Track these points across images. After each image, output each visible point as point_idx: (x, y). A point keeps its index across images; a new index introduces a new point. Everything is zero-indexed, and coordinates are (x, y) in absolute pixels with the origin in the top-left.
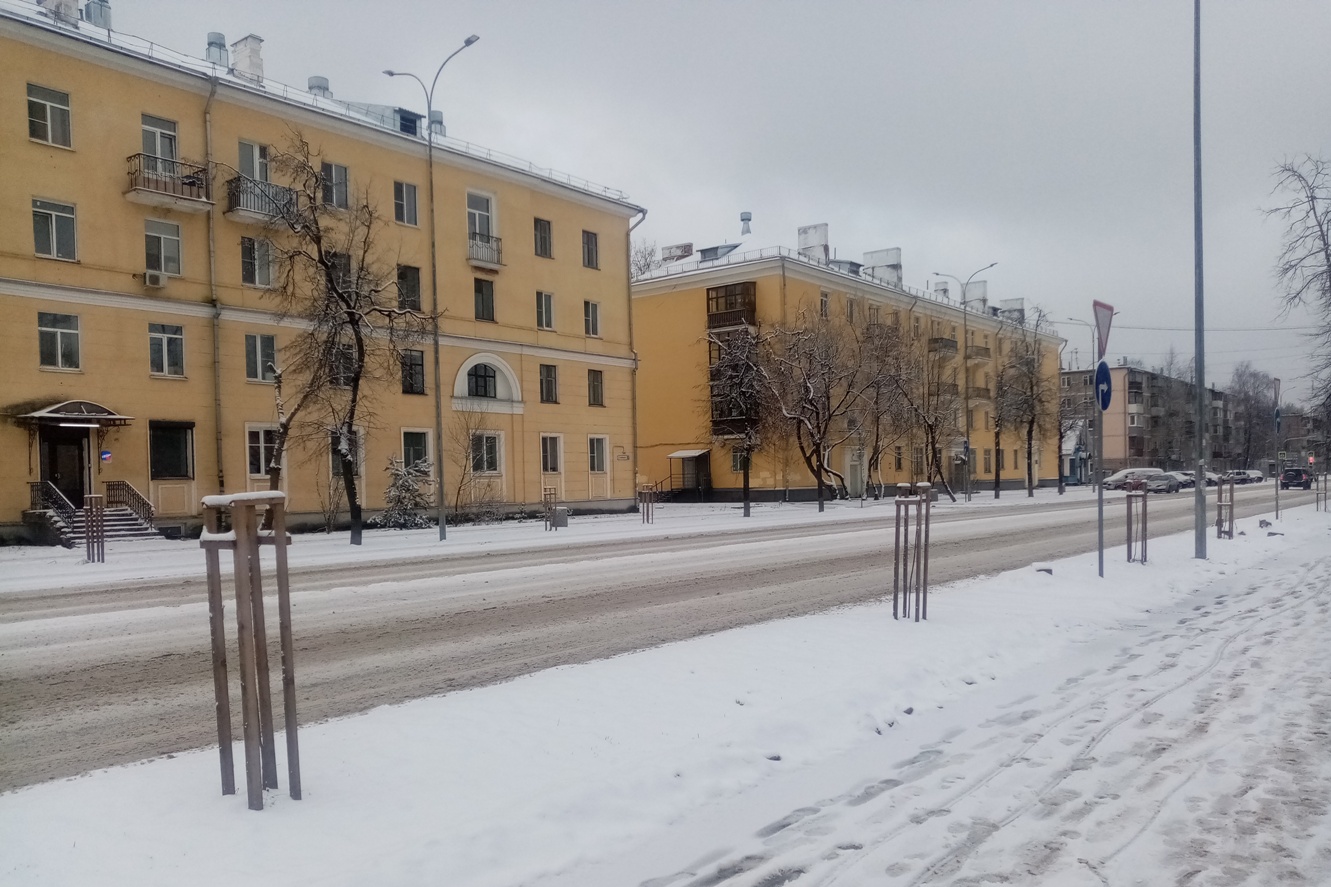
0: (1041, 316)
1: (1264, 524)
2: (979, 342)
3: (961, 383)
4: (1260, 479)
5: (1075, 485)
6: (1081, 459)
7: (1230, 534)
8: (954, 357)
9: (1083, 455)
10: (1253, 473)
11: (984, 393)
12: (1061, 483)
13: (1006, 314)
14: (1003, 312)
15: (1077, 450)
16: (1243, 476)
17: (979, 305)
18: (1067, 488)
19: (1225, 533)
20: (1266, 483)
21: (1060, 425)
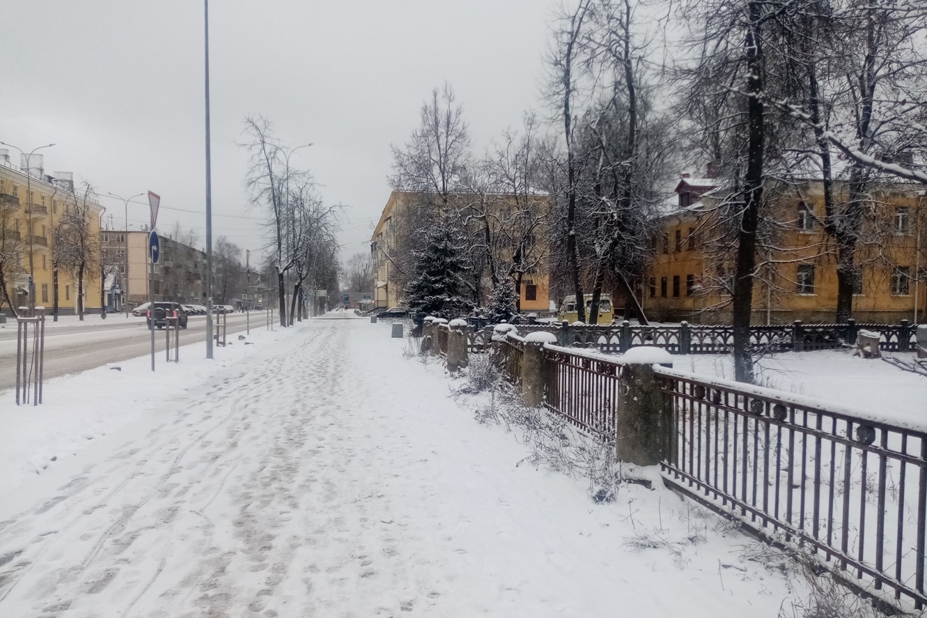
0: (89, 188)
1: (241, 338)
2: (37, 201)
3: (24, 231)
4: (232, 311)
5: (112, 312)
6: (116, 294)
7: (224, 344)
8: (17, 211)
9: (118, 291)
10: (228, 307)
11: (42, 241)
12: (103, 311)
13: (59, 182)
14: (57, 180)
15: (113, 288)
16: (222, 309)
17: (38, 173)
18: (108, 315)
19: (221, 343)
20: (236, 314)
21: (103, 269)
